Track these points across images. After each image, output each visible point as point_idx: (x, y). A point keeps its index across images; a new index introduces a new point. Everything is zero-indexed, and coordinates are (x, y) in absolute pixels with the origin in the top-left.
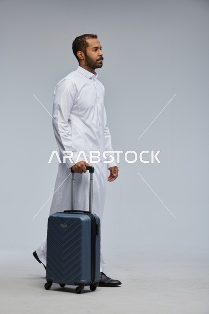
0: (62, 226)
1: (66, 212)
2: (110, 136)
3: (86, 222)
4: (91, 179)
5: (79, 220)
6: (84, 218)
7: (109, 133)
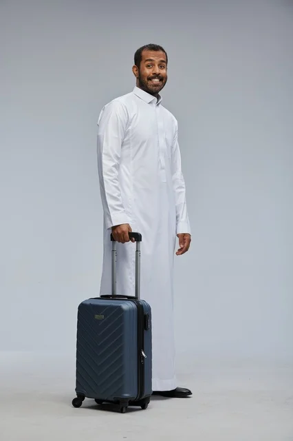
0: (97, 317)
1: (103, 297)
2: (184, 190)
3: (130, 311)
4: (137, 251)
5: (120, 309)
6: (127, 306)
7: (184, 186)
